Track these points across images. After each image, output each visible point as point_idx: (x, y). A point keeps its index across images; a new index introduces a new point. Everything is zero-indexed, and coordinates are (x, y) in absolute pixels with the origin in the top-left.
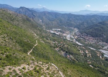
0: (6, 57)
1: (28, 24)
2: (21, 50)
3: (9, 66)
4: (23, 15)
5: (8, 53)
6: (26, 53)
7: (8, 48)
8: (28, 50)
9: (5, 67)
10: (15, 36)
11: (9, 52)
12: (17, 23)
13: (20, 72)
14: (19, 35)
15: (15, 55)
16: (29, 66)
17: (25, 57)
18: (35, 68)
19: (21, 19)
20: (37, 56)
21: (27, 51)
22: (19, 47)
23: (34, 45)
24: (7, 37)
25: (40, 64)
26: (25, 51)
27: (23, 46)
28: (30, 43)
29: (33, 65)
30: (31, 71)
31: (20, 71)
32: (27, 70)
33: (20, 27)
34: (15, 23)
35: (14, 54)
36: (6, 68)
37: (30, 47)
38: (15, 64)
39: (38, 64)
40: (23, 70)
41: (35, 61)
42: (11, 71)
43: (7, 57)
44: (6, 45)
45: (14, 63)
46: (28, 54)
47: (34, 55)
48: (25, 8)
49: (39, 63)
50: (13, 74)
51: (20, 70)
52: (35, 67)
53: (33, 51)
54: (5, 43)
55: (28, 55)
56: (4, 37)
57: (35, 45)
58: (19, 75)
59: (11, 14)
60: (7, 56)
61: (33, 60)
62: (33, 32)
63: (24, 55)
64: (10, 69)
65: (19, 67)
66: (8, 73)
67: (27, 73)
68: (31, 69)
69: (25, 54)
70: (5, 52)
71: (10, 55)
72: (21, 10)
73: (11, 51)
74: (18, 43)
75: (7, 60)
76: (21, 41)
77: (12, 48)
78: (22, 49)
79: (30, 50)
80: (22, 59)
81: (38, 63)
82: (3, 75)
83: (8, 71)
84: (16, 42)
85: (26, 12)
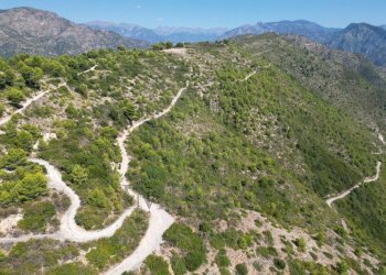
0: (257, 184)
1: (363, 90)
2: (306, 178)
3: (258, 214)
4: (350, 55)
5: (265, 174)
6: (321, 195)
7: (269, 160)
8: (331, 188)
9: (248, 211)
10: (301, 126)
11: (268, 172)
12: (321, 82)
13: (283, 250)
14: (315, 125)
15: (282, 187)
16: (320, 245)
17: (311, 207)
18: (338, 264)
19: (337, 68)
20: (362, 226)
21: (327, 191)
22: (301, 168)
23: (360, 178)
24: (276, 124)
25: (366, 262)
26: (321, 189)
27: (315, 168)
28: (348, 165)
29: (333, 251)
30: (320, 265)
31: (284, 246)
32: (306, 257)
33: (326, 97)
34: (311, 81)
35: (281, 182)
36: (249, 216)
37: (343, 179)
38: (274, 215)
39: (355, 258)
40: (294, 246)
41: (348, 239)
42: (260, 230)
43: (260, 186)
44: (267, 148)
45: (273, 211)
46: (329, 202)
47: (348, 217)
48: (366, 29)
49: (364, 256)
50: (262, 243)
51: (285, 243)
52: (339, 261)
53: (350, 197)
54: (265, 142)
55: (325, 206)
56: (268, 124)
57: (368, 180)
58: (277, 254)
59: (307, 53)
60: (260, 182)
61: (339, 231)
62: (373, 125)
63: (313, 198)
64: (258, 223)
65: (284, 232)
66: (252, 232)
67: (306, 265)
68: (323, 261)
69: (315, 196)
70: (259, 167)
71: (270, 183)
72: (349, 35)
73: (274, 172)
74: (305, 152)
75: (257, 194)
76: (313, 148)
77: (281, 161)
78: (310, 174)
79: (340, 191)
80: (302, 210)
81: (356, 253)
82: (237, 229)
83: (253, 226)
84: (298, 146)
85: (367, 41)
